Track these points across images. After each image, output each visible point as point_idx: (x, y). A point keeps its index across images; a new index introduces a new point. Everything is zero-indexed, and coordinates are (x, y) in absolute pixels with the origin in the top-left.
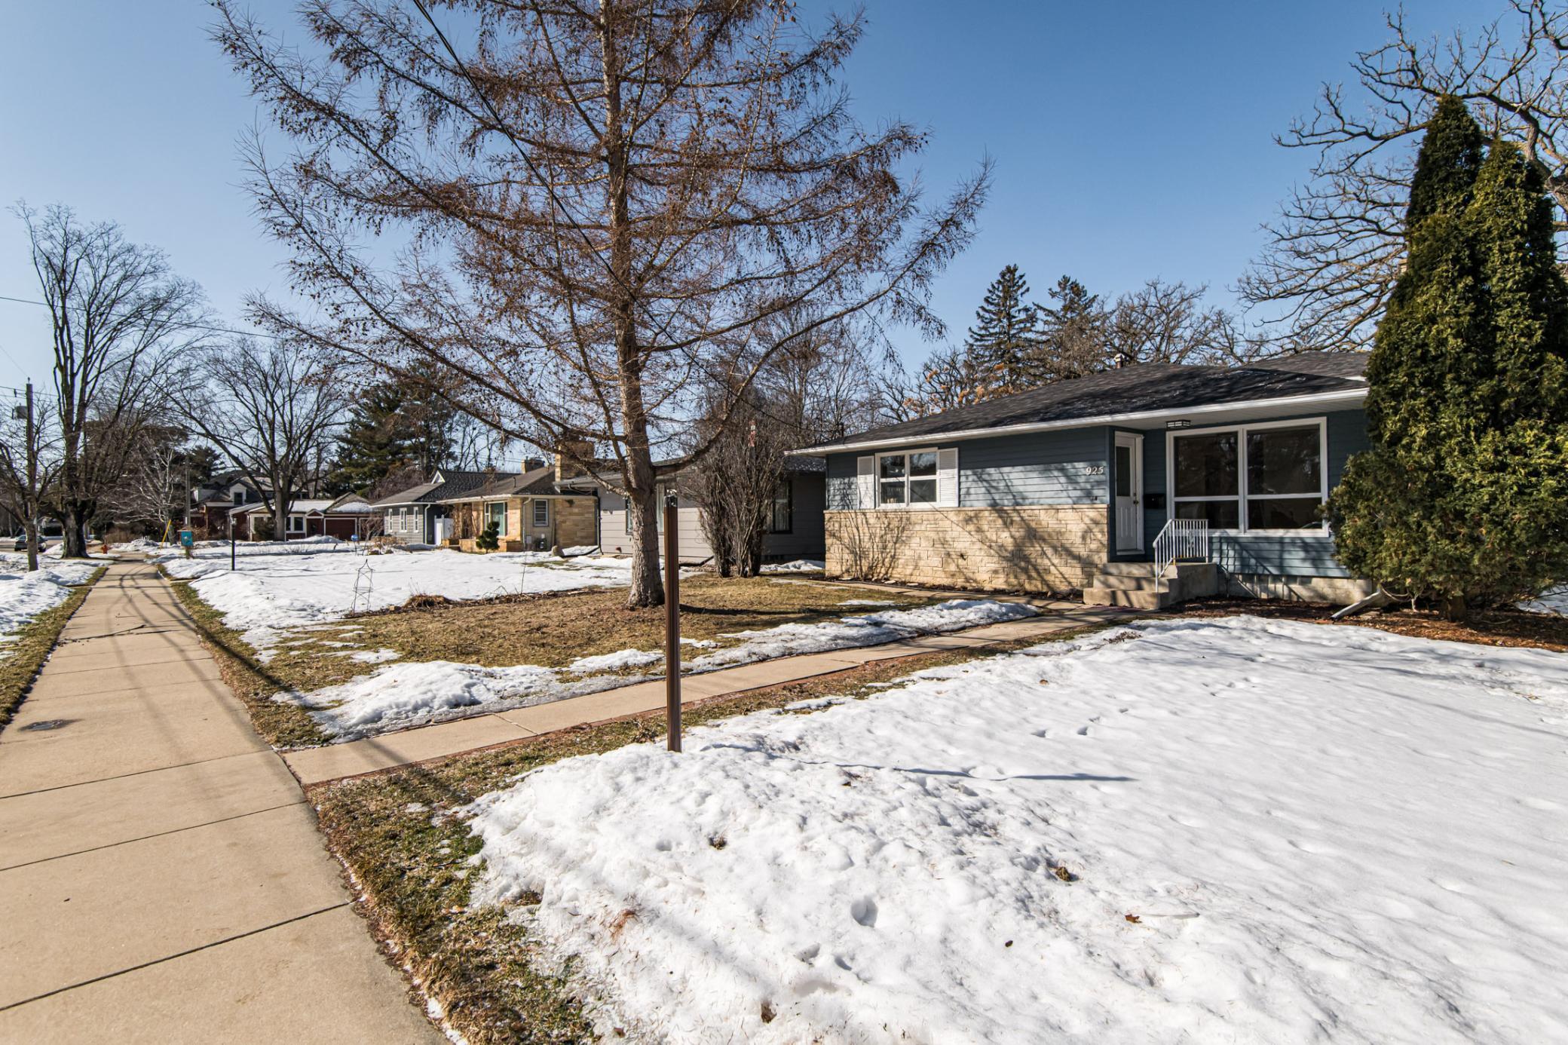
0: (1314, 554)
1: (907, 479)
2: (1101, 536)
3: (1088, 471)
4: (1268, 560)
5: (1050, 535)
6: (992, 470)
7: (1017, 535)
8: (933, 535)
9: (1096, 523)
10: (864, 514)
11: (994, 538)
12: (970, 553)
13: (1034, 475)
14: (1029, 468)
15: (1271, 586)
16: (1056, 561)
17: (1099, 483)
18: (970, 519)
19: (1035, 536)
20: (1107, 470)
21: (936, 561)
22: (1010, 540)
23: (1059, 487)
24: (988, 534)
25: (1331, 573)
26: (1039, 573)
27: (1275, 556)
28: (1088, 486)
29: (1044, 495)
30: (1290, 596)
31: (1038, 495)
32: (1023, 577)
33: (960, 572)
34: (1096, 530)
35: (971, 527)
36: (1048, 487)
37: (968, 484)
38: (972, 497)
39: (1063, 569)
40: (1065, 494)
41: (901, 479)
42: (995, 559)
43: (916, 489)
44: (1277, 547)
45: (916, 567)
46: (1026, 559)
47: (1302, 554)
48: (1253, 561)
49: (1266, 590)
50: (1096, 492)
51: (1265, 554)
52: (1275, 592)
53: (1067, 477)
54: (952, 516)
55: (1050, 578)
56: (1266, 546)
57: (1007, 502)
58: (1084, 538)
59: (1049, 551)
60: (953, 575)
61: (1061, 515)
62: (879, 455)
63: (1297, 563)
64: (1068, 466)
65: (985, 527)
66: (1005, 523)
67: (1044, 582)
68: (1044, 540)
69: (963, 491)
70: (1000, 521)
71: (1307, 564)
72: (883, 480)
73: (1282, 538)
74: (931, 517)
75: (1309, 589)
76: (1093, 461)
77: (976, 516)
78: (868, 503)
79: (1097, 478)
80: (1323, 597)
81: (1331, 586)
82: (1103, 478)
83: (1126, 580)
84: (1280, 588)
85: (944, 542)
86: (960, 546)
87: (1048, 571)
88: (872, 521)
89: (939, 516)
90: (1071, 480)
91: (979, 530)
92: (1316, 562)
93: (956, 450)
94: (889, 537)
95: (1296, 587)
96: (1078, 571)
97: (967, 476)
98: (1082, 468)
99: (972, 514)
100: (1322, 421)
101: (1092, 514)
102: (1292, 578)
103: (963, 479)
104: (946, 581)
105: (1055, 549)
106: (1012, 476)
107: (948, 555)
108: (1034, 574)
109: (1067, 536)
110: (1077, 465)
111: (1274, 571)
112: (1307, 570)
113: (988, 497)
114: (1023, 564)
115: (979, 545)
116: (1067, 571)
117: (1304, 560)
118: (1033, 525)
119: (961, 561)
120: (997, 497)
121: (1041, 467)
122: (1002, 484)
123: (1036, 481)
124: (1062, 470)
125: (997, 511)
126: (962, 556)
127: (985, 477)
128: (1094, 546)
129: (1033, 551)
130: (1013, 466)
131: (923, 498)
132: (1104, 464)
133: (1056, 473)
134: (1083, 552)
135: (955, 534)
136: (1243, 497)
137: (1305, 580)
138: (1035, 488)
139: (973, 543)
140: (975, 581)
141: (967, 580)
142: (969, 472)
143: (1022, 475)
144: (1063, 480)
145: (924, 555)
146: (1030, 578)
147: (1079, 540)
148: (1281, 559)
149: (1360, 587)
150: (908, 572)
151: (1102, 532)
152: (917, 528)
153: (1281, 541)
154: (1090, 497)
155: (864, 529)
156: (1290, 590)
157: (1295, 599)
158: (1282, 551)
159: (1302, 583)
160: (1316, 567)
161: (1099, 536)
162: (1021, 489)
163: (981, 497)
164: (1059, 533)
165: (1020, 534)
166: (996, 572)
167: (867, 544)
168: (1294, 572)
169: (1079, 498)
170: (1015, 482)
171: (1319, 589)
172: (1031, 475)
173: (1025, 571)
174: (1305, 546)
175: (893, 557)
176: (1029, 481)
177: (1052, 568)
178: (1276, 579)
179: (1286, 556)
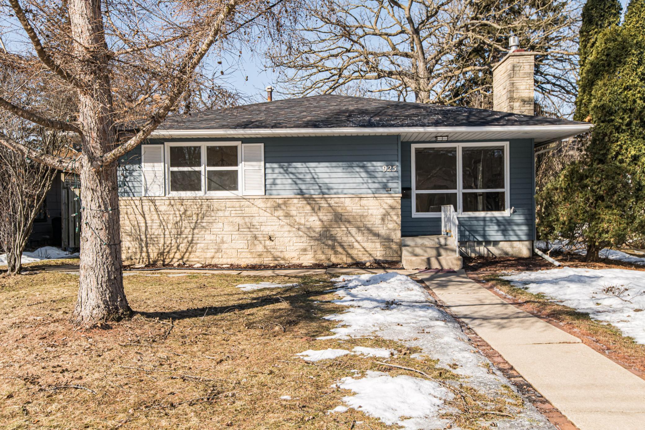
0: (502, 227)
1: (203, 169)
2: (396, 218)
3: (385, 168)
4: (476, 231)
5: (354, 217)
6: (299, 165)
7: (325, 218)
8: (239, 220)
9: (393, 208)
10: (153, 201)
11: (303, 221)
12: (278, 234)
13: (340, 170)
14: (334, 164)
15: (477, 248)
16: (359, 238)
17: (393, 178)
18: (279, 206)
19: (341, 219)
20: (400, 169)
21: (241, 244)
22: (318, 223)
23: (360, 180)
24: (297, 219)
25: (512, 239)
26: (344, 248)
27: (480, 229)
28: (384, 180)
29: (347, 186)
30: (488, 254)
31: (342, 186)
32: (330, 252)
33: (268, 252)
34: (393, 213)
35: (280, 213)
36: (354, 180)
37: (275, 176)
38: (278, 187)
39: (365, 245)
40: (365, 186)
41: (197, 169)
42: (304, 239)
43: (215, 179)
44: (482, 223)
45: (218, 250)
46: (333, 238)
47: (496, 228)
48: (467, 233)
49: (474, 251)
50: (390, 185)
51: (474, 228)
52: (479, 253)
53: (367, 172)
54: (260, 203)
55: (353, 252)
56: (475, 223)
57: (314, 192)
58: (383, 219)
59: (353, 231)
60: (260, 256)
61: (364, 202)
62: (168, 145)
63: (493, 233)
64: (369, 164)
65: (294, 213)
66: (313, 209)
67: (349, 255)
68: (349, 222)
69: (268, 182)
70: (308, 207)
71: (500, 233)
72: (175, 169)
73: (485, 217)
74: (237, 204)
75: (499, 249)
76: (389, 162)
77: (285, 203)
78: (156, 191)
79: (391, 174)
80: (507, 254)
81: (512, 247)
82: (396, 174)
83: (429, 250)
84: (482, 249)
85: (250, 227)
86: (268, 229)
87: (352, 247)
88: (162, 208)
89: (245, 203)
90: (371, 175)
91: (288, 215)
92: (504, 232)
93: (262, 145)
94: (185, 223)
95: (491, 248)
96: (378, 245)
97: (273, 169)
98: (380, 167)
99: (280, 201)
100: (506, 145)
101: (390, 201)
102: (488, 243)
103: (268, 171)
104: (255, 261)
105: (358, 228)
106: (317, 170)
107: (256, 238)
108: (340, 250)
109: (369, 218)
110: (375, 163)
111: (480, 239)
112: (498, 237)
113: (294, 187)
114: (330, 242)
115: (287, 228)
116: (369, 246)
117: (498, 231)
118: (340, 210)
119: (268, 243)
120: (303, 187)
121: (344, 164)
122: (309, 176)
123: (341, 175)
124: (363, 167)
125: (305, 199)
126: (270, 238)
127: (293, 170)
128: (391, 225)
129: (339, 232)
130: (319, 162)
131: (222, 187)
132: (398, 164)
133: (358, 169)
134: (383, 231)
135: (262, 219)
136: (459, 191)
137: (496, 243)
138: (339, 181)
139: (282, 226)
140: (284, 259)
141: (275, 258)
142: (275, 165)
143: (327, 170)
144: (364, 175)
145: (227, 238)
146: (336, 253)
147: (378, 222)
148: (484, 230)
149: (526, 246)
150: (209, 255)
151: (397, 215)
152: (220, 214)
153: (484, 219)
154: (385, 188)
155: (151, 216)
156: (488, 250)
157: (491, 255)
158: (485, 225)
159: (494, 245)
160: (504, 235)
161: (395, 218)
162: (327, 181)
163: (288, 187)
164: (362, 216)
165: (326, 217)
166: (305, 250)
167: (155, 230)
168: (492, 239)
169: (377, 189)
170: (321, 175)
171: (504, 249)
172: (335, 170)
173: (333, 248)
174: (498, 223)
175: (191, 242)
176: (333, 175)
177: (356, 244)
178: (479, 243)
179: (487, 229)
